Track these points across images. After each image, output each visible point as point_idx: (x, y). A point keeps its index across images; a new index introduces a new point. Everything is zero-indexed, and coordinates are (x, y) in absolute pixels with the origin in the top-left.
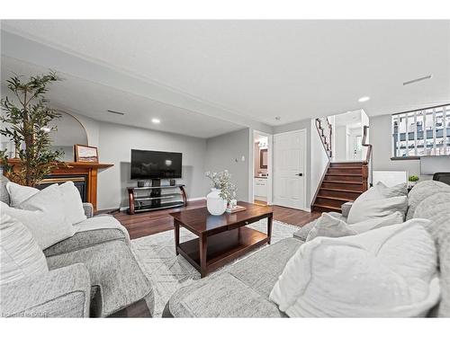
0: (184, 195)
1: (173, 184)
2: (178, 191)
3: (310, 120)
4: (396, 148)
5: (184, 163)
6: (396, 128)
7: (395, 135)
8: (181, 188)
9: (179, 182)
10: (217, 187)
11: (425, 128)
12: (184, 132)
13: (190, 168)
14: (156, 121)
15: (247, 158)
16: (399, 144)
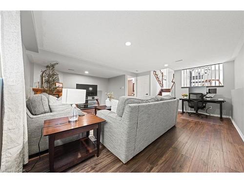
0: (98, 103)
1: (93, 98)
2: (96, 101)
3: (150, 72)
4: (191, 83)
5: (98, 89)
6: (191, 74)
7: (191, 77)
8: (97, 100)
9: (96, 98)
10: (109, 98)
11: (201, 74)
12: (98, 76)
13: (101, 91)
14: (87, 72)
15: (124, 87)
16: (193, 81)
